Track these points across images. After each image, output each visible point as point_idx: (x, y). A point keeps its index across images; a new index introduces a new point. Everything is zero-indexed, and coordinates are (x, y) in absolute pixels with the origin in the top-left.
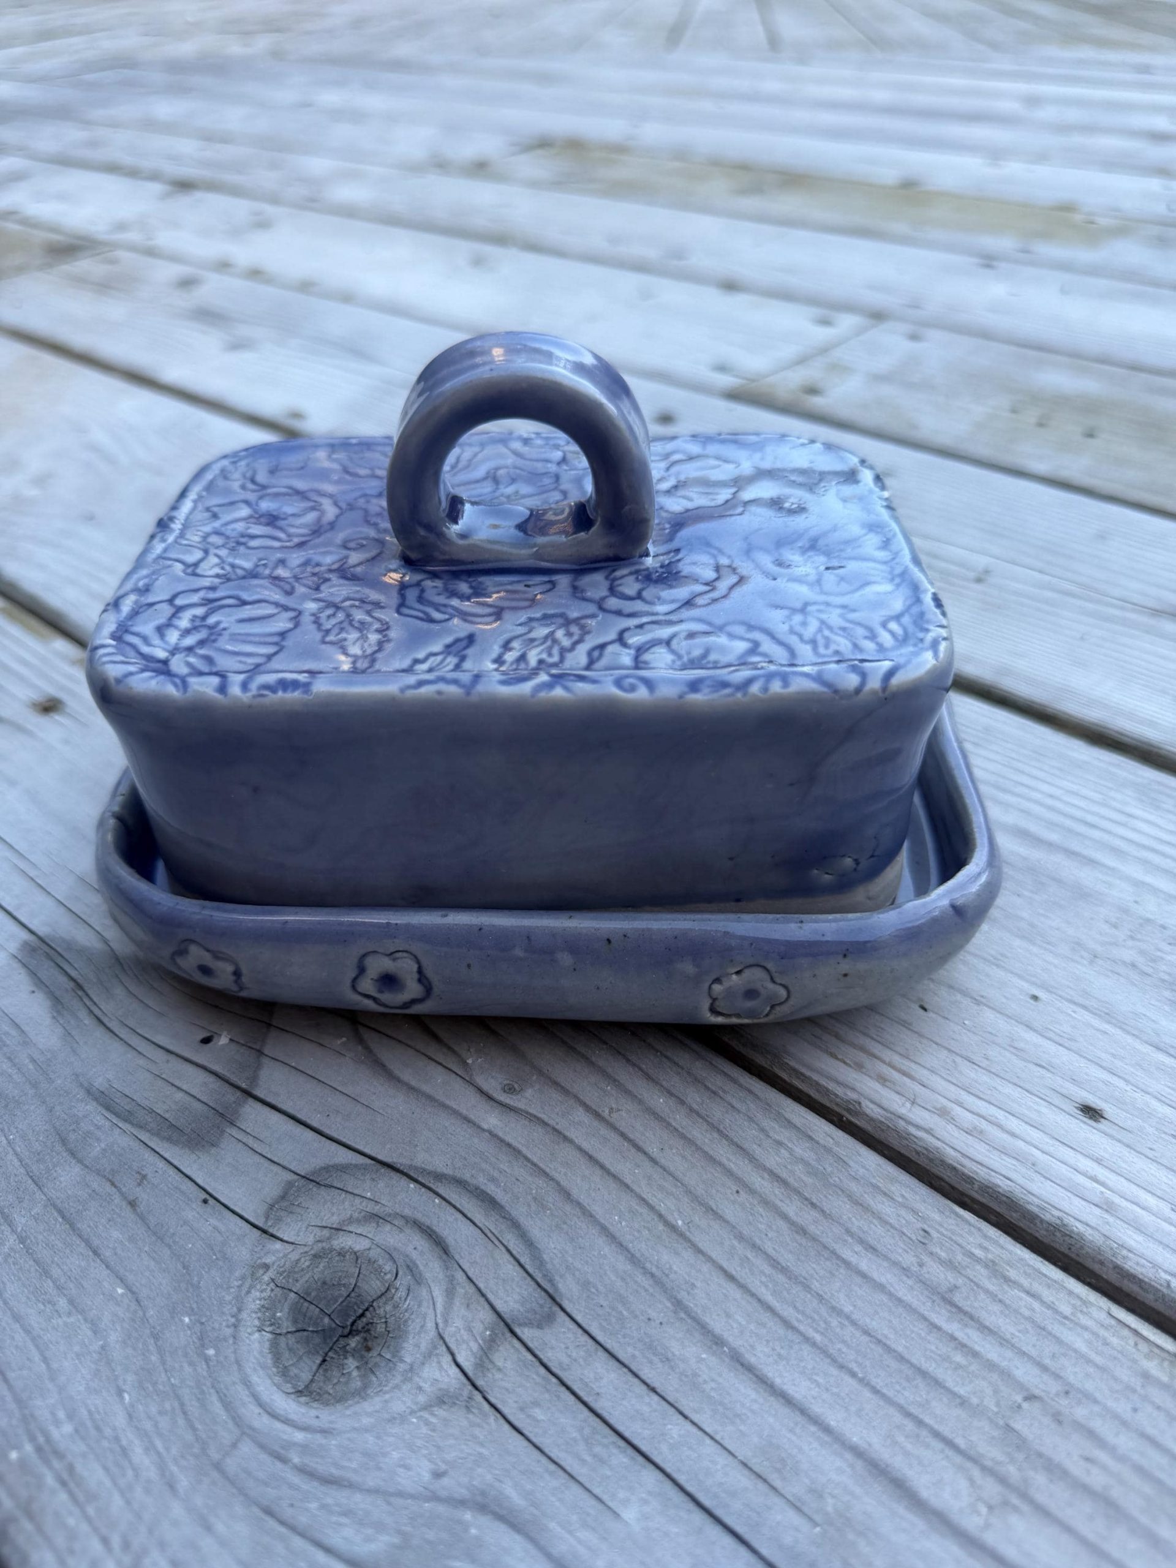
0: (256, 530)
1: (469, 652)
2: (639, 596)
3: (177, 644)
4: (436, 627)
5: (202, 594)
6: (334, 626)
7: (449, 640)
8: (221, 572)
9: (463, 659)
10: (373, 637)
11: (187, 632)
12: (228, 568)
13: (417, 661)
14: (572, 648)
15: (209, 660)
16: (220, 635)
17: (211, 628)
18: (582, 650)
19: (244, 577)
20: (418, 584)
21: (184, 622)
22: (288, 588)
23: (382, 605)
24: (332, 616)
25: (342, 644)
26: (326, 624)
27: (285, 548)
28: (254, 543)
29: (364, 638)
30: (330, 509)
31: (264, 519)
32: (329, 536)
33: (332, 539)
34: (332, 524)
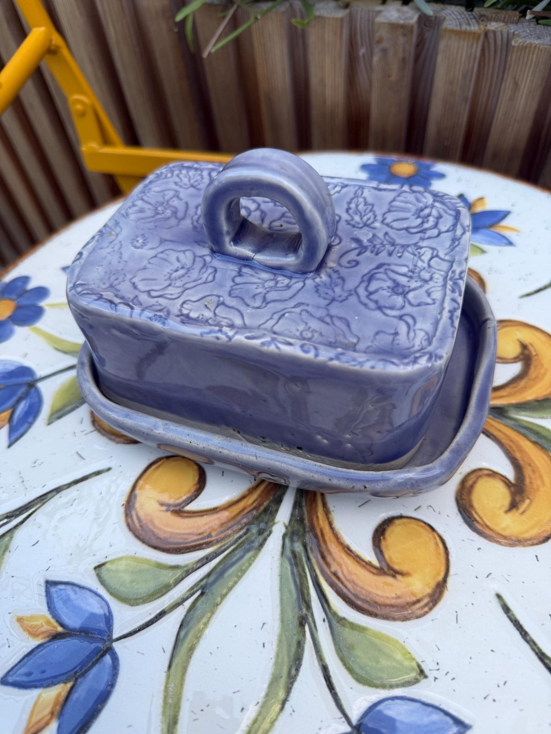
0: (403, 280)
3: (432, 209)
5: (427, 235)
6: (368, 214)
8: (419, 250)
10: (353, 206)
11: (429, 215)
12: (416, 253)
15: (418, 200)
16: (415, 212)
17: (419, 217)
19: (408, 246)
21: (431, 221)
22: (387, 237)
23: (346, 223)
24: (369, 219)
25: (366, 204)
26: (370, 215)
27: (389, 265)
28: (404, 270)
29: (357, 206)
30: (361, 291)
31: (401, 290)
32: (365, 271)
33: (364, 269)
34: (362, 281)
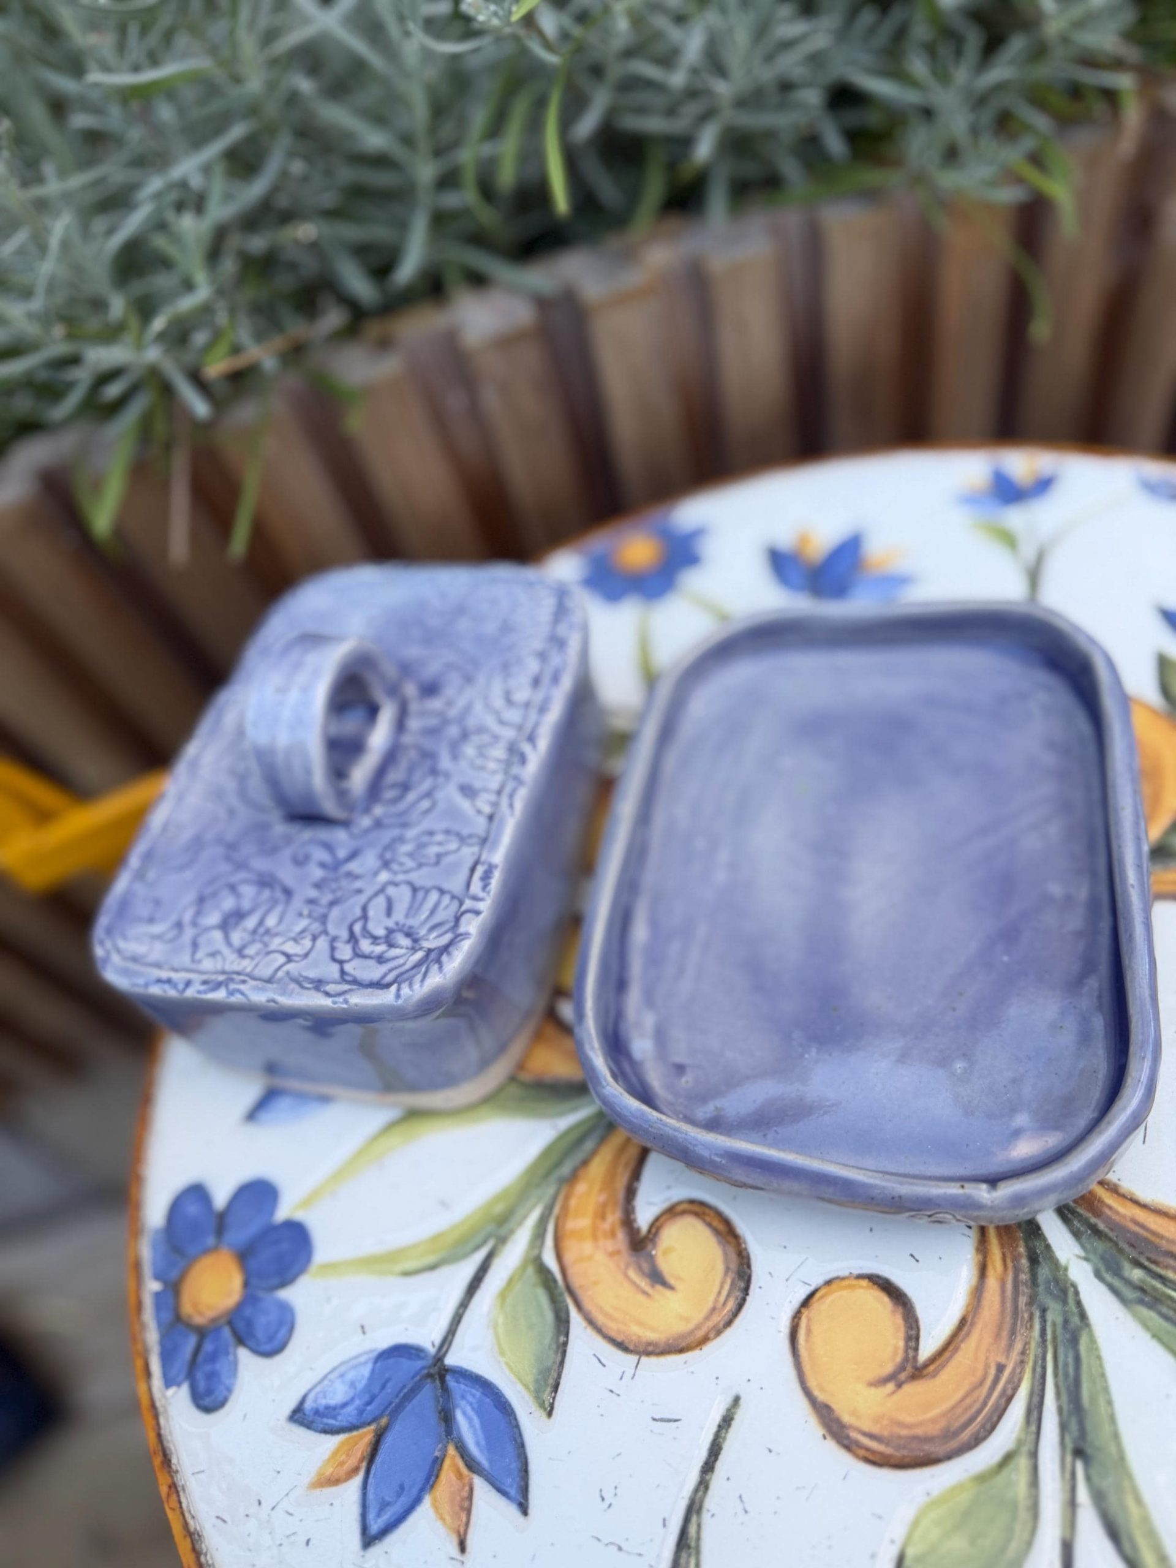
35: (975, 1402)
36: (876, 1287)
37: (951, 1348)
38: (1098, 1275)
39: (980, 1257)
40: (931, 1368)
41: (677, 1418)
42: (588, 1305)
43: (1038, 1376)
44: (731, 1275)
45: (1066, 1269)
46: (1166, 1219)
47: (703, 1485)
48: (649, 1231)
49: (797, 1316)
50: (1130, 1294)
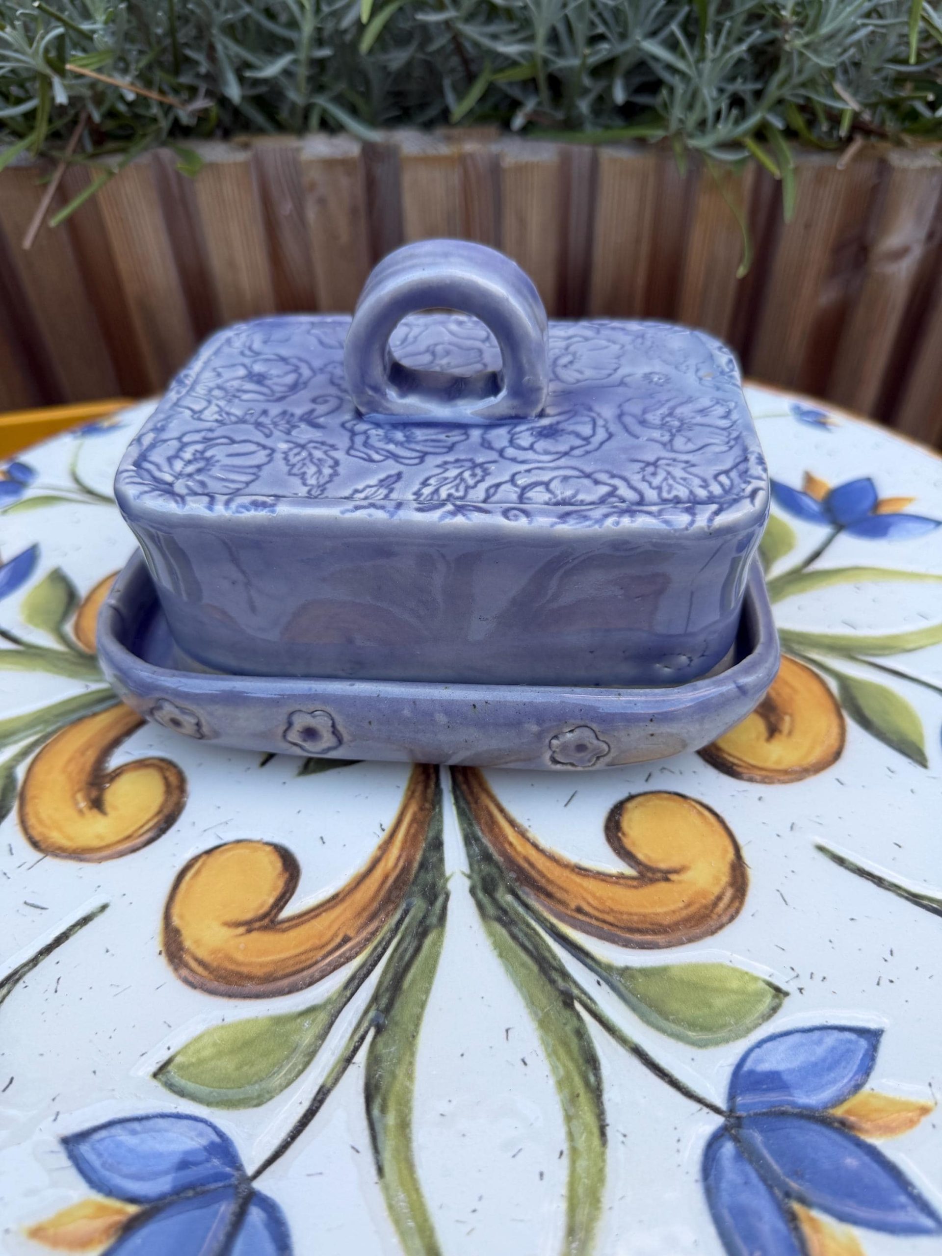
0: (249, 386)
1: (397, 486)
2: (531, 447)
3: (181, 471)
4: (374, 466)
5: (203, 434)
6: (298, 462)
7: (382, 476)
8: (220, 418)
9: (391, 491)
10: (327, 471)
11: (189, 462)
12: (225, 415)
13: (357, 491)
14: (475, 486)
15: (203, 484)
16: (213, 466)
17: (208, 460)
18: (483, 486)
19: (236, 423)
20: (365, 432)
21: (188, 455)
22: (267, 431)
23: (336, 447)
24: (298, 454)
25: (303, 476)
26: (293, 460)
27: (268, 401)
28: (246, 397)
29: (319, 472)
30: (306, 372)
31: (255, 378)
32: (303, 392)
33: (305, 395)
34: (306, 384)
35: (308, 959)
36: (277, 853)
37: (313, 914)
38: (473, 891)
39: (379, 853)
40: (286, 925)
41: (44, 906)
42: (29, 809)
43: (375, 954)
44: (160, 817)
45: (447, 880)
46: (555, 864)
47: (34, 962)
48: (114, 771)
49: (195, 859)
50: (491, 910)
